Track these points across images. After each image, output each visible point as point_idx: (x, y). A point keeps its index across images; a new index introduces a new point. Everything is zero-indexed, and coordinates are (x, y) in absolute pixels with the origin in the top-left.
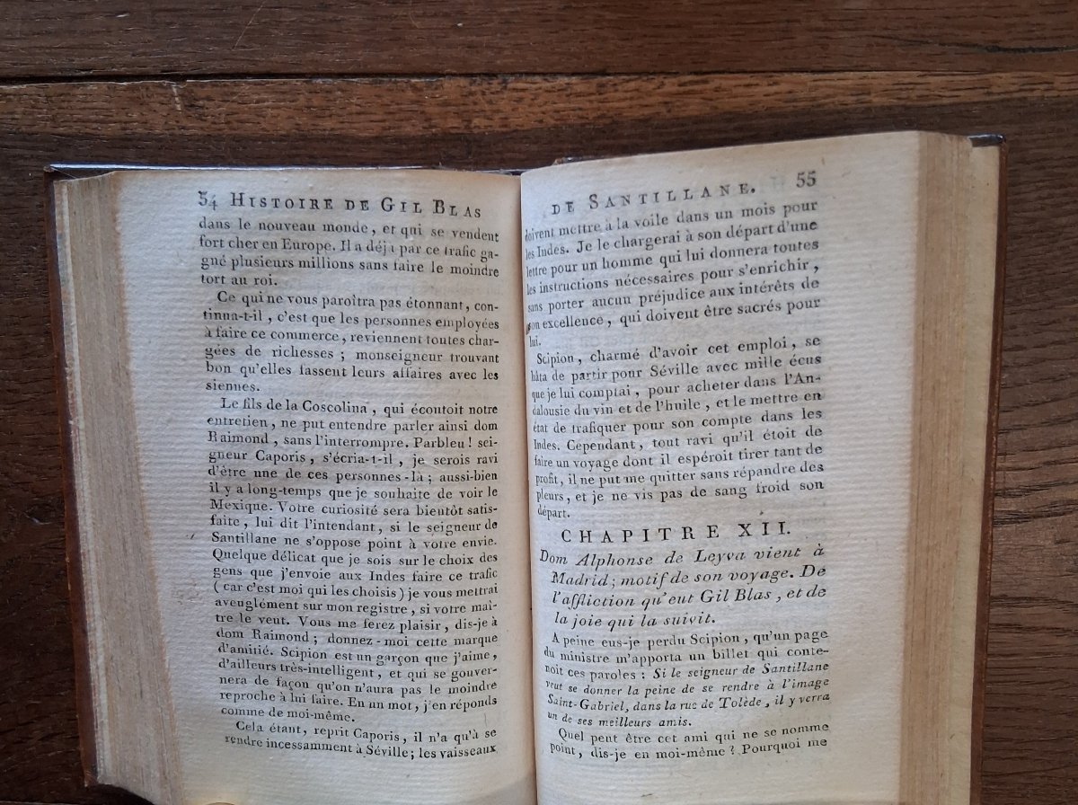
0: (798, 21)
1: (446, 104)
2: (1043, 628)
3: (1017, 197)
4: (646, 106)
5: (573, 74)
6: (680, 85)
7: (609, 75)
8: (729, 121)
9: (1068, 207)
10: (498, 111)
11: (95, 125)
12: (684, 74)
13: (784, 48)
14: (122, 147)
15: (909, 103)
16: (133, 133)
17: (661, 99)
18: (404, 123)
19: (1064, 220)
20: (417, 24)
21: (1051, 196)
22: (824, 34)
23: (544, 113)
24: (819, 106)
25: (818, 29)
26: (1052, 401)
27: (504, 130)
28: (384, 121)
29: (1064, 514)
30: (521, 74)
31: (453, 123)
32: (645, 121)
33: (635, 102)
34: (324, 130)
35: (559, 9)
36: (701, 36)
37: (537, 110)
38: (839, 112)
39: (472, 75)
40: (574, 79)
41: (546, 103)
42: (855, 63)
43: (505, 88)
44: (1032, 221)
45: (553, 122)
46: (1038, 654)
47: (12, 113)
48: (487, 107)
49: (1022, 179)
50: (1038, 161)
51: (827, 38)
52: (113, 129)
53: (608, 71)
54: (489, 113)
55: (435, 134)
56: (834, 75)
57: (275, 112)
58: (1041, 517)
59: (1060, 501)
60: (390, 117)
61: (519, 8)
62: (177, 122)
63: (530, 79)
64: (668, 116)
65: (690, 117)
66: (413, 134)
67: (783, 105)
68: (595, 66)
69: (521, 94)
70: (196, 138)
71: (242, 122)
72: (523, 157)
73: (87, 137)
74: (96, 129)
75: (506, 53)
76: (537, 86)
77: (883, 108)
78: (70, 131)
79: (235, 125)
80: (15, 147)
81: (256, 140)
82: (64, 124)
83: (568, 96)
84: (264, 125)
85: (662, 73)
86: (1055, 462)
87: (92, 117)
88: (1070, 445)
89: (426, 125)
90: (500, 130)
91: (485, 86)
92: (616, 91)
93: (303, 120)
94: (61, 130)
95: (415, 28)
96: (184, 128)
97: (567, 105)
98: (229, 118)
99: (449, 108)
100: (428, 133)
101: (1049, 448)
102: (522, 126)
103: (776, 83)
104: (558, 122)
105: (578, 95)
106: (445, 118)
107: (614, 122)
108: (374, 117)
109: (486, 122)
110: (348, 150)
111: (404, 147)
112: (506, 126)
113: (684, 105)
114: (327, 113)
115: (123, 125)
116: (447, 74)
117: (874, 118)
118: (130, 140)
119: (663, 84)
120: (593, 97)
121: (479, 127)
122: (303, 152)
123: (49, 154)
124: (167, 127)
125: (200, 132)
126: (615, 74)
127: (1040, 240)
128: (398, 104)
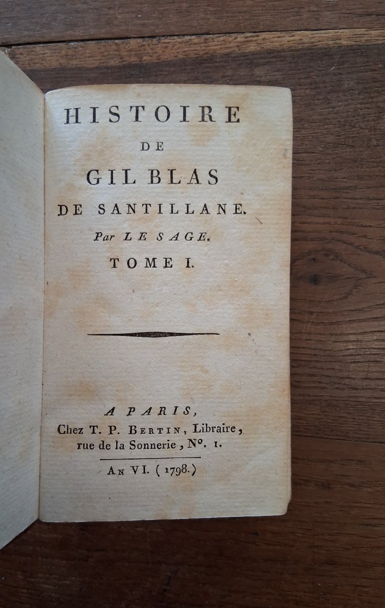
0: (304, 8)
1: (131, 50)
4: (228, 48)
5: (193, 35)
6: (245, 38)
7: (210, 34)
8: (270, 53)
10: (156, 53)
12: (247, 32)
13: (297, 20)
15: (361, 44)
17: (235, 44)
18: (110, 60)
20: (119, 17)
22: (317, 13)
23: (178, 53)
24: (315, 46)
25: (313, 11)
27: (158, 61)
28: (101, 60)
30: (167, 36)
31: (134, 59)
32: (227, 55)
33: (222, 46)
35: (187, 7)
36: (255, 16)
37: (174, 51)
38: (325, 49)
39: (144, 37)
40: (193, 37)
41: (179, 48)
42: (333, 26)
43: (159, 42)
45: (182, 56)
48: (150, 51)
51: (318, 15)
53: (210, 33)
54: (151, 54)
55: (125, 65)
56: (322, 31)
57: (50, 58)
60: (104, 57)
61: (168, 8)
63: (171, 38)
64: (240, 52)
65: (250, 52)
66: (114, 65)
67: (298, 45)
68: (203, 31)
69: (167, 45)
71: (35, 63)
75: (160, 27)
76: (175, 41)
77: (347, 46)
81: (41, 71)
83: (190, 45)
84: (45, 64)
85: (236, 33)
89: (120, 60)
90: (155, 61)
91: (150, 41)
92: (213, 41)
93: (63, 61)
95: (118, 18)
97: (189, 49)
99: (132, 53)
102: (167, 59)
103: (293, 36)
104: (185, 57)
105: (195, 44)
107: (212, 55)
108: (96, 58)
109: (149, 58)
112: (159, 59)
113: (247, 47)
114: (75, 57)
116: (132, 37)
117: (343, 51)
119: (237, 38)
120: (202, 45)
121: (146, 61)
122: (62, 75)
126: (213, 34)
128: (108, 52)
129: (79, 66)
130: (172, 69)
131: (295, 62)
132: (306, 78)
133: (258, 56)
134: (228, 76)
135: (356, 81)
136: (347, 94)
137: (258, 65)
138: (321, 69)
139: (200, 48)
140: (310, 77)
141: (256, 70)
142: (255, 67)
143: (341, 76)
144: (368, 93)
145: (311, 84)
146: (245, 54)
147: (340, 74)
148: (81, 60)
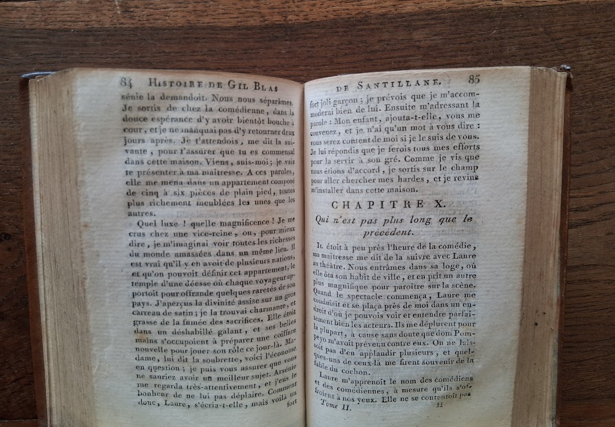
129: (211, 24)
130: (323, 31)
131: (455, 25)
132: (467, 43)
133: (416, 17)
134: (384, 41)
135: (518, 46)
136: (509, 60)
137: (416, 28)
138: (482, 32)
139: (352, 7)
140: (471, 42)
141: (414, 33)
142: (414, 30)
143: (503, 41)
144: (529, 59)
145: (472, 50)
146: (402, 15)
147: (502, 38)
148: (213, 17)
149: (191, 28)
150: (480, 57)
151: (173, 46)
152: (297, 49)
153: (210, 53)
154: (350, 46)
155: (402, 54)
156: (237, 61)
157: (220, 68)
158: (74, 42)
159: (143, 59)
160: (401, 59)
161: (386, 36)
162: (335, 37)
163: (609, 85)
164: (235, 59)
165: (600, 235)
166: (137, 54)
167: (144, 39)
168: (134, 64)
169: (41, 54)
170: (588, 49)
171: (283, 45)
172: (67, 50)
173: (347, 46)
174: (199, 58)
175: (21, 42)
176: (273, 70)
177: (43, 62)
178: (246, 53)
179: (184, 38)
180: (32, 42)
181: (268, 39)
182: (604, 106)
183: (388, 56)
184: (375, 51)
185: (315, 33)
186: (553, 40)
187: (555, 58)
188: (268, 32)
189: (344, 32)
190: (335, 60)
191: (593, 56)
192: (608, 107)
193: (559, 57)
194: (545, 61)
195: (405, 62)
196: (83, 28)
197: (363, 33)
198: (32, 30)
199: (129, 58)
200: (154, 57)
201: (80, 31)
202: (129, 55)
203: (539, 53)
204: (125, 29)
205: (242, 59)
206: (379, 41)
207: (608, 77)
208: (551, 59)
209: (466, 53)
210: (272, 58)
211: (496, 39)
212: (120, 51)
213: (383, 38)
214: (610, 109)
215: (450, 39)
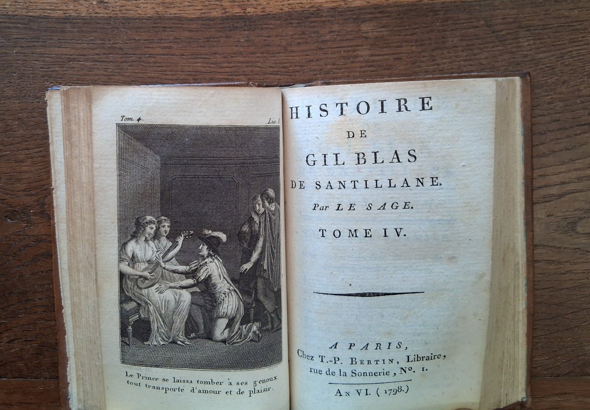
2: (543, 260)
3: (518, 45)
9: (543, 49)
11: (49, 12)
14: (64, 23)
16: (70, 16)
19: (541, 56)
21: (534, 44)
26: (540, 144)
29: (550, 201)
34: (171, 14)
44: (526, 56)
46: (541, 274)
47: (4, 5)
49: (520, 36)
50: (527, 27)
52: (59, 14)
58: (539, 203)
59: (548, 195)
62: (93, 10)
70: (104, 18)
72: (272, 26)
73: (45, 17)
74: (50, 13)
78: (35, 14)
79: (124, 12)
80: (5, 23)
82: (32, 11)
86: (544, 175)
87: (47, 7)
88: (550, 166)
94: (30, 14)
96: (97, 13)
98: (121, 8)
100: (224, 15)
101: (541, 168)
106: (233, 8)
110: (183, 24)
111: (212, 22)
115: (65, 12)
118: (68, 19)
123: (24, 26)
124: (88, 12)
125: (105, 16)
127: (530, 66)
149: (160, 18)
150: (424, 47)
151: (143, 34)
152: (254, 38)
153: (176, 41)
154: (303, 36)
155: (351, 44)
156: (200, 48)
157: (185, 54)
158: (53, 29)
159: (115, 45)
160: (349, 48)
161: (336, 27)
162: (290, 28)
163: (548, 75)
164: (198, 47)
165: (540, 217)
166: (110, 41)
167: (117, 28)
168: (107, 49)
169: (22, 39)
170: (528, 40)
171: (241, 35)
172: (46, 36)
173: (300, 36)
174: (166, 45)
175: (4, 27)
176: (232, 57)
177: (23, 45)
178: (208, 41)
179: (153, 27)
180: (14, 27)
181: (228, 29)
182: (543, 94)
183: (338, 45)
184: (326, 41)
185: (271, 24)
186: (493, 32)
187: (495, 49)
188: (228, 23)
189: (298, 23)
190: (289, 49)
191: (533, 46)
192: (548, 95)
193: (499, 48)
194: (486, 51)
195: (354, 51)
196: (61, 16)
197: (315, 24)
198: (14, 16)
199: (103, 44)
200: (125, 43)
201: (58, 19)
202: (103, 42)
203: (480, 44)
204: (100, 18)
205: (204, 47)
206: (330, 32)
207: (547, 67)
208: (491, 49)
209: (410, 44)
210: (232, 46)
211: (439, 31)
212: (95, 38)
213: (334, 29)
214: (550, 97)
215: (395, 31)
